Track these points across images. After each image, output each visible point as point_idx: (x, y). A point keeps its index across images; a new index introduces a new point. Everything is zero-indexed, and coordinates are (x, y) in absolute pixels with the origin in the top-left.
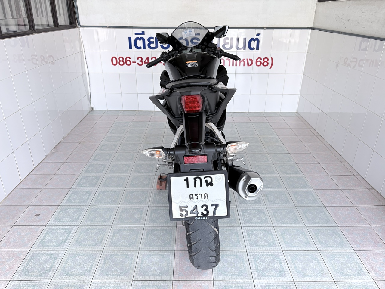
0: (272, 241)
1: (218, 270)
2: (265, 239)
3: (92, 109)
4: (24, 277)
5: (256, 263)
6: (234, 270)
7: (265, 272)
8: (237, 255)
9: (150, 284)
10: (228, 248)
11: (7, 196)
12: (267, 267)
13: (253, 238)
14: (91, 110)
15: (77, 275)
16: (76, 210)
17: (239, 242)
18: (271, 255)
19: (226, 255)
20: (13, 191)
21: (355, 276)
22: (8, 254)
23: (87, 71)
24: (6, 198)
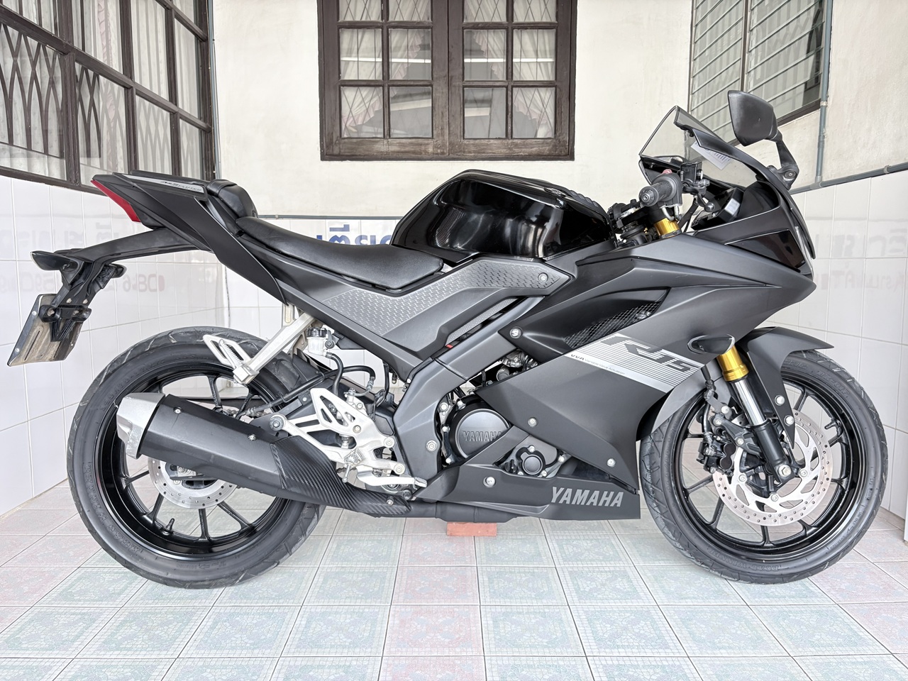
0: (611, 553)
1: (492, 591)
2: (596, 550)
3: (228, 385)
4: (64, 602)
5: (575, 582)
6: (526, 591)
7: (595, 594)
8: (534, 572)
9: (341, 610)
10: (516, 563)
11: (36, 497)
12: (599, 587)
13: (571, 550)
14: (227, 387)
15: (179, 599)
16: (184, 515)
17: (539, 555)
18: (610, 572)
19: (511, 572)
20: (49, 492)
21: (793, 597)
22: (30, 572)
23: (226, 304)
24: (32, 499)
